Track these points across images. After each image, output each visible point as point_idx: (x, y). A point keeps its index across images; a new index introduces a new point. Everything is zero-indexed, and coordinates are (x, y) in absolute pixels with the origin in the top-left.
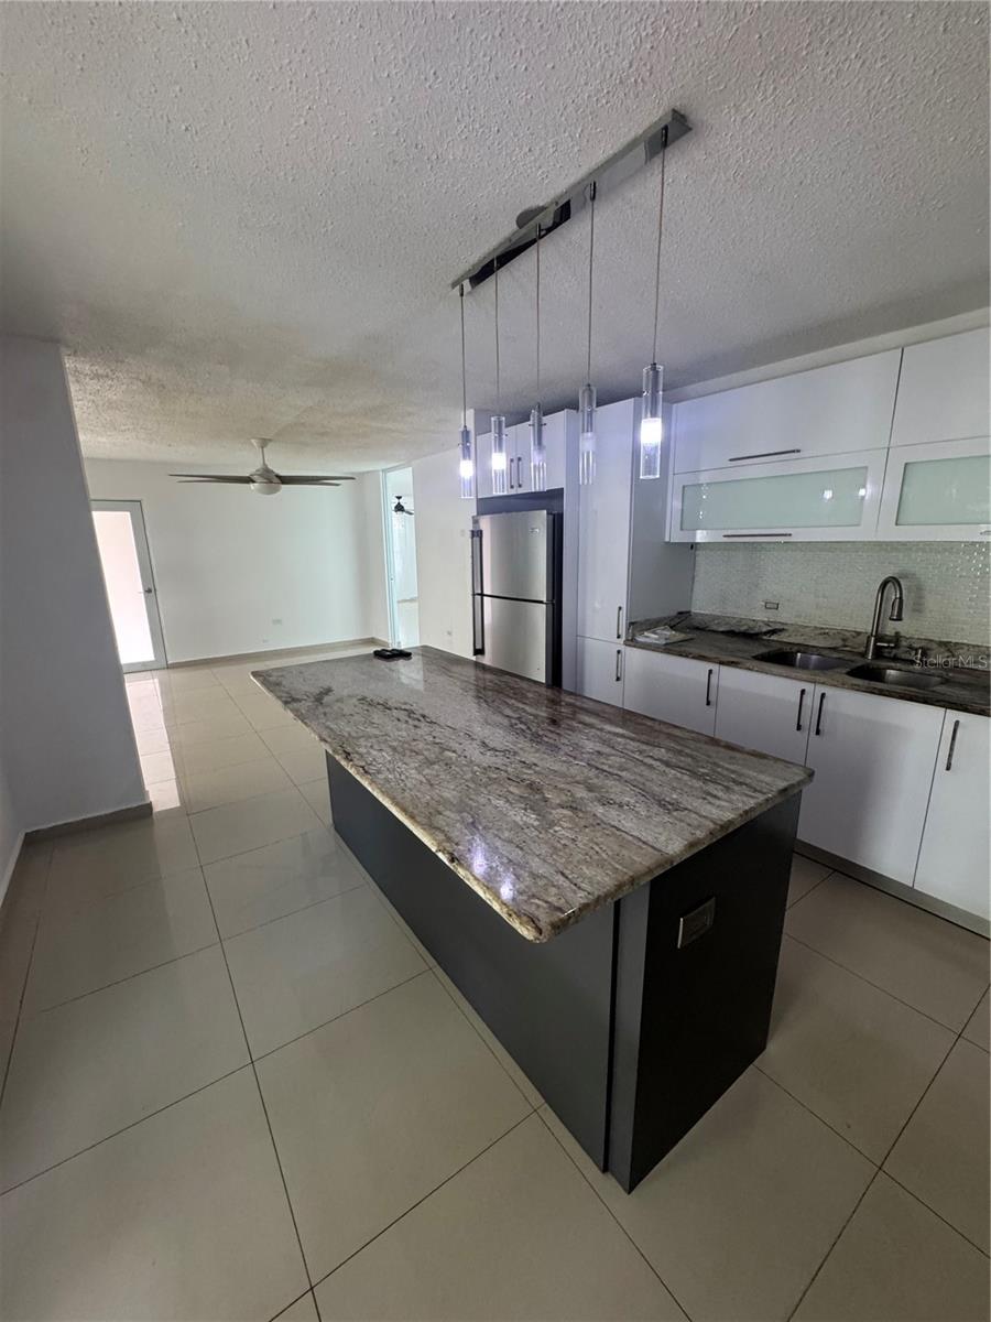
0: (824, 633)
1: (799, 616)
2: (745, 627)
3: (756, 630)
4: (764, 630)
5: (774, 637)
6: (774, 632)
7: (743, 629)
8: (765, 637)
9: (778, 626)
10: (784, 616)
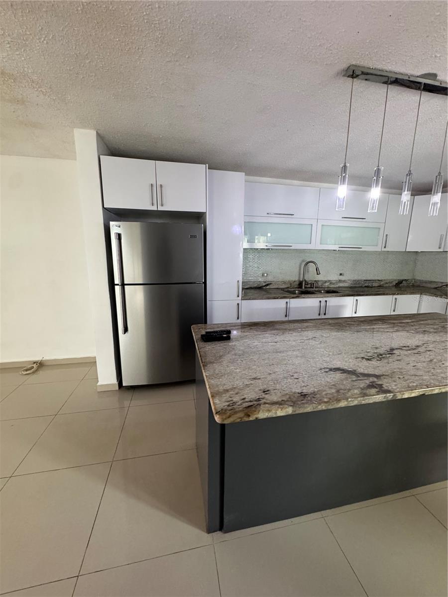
0: (285, 283)
1: (275, 278)
2: (256, 285)
3: (261, 285)
4: (264, 284)
5: (268, 287)
6: (267, 285)
7: (255, 286)
8: (264, 288)
9: (269, 283)
10: (270, 279)
